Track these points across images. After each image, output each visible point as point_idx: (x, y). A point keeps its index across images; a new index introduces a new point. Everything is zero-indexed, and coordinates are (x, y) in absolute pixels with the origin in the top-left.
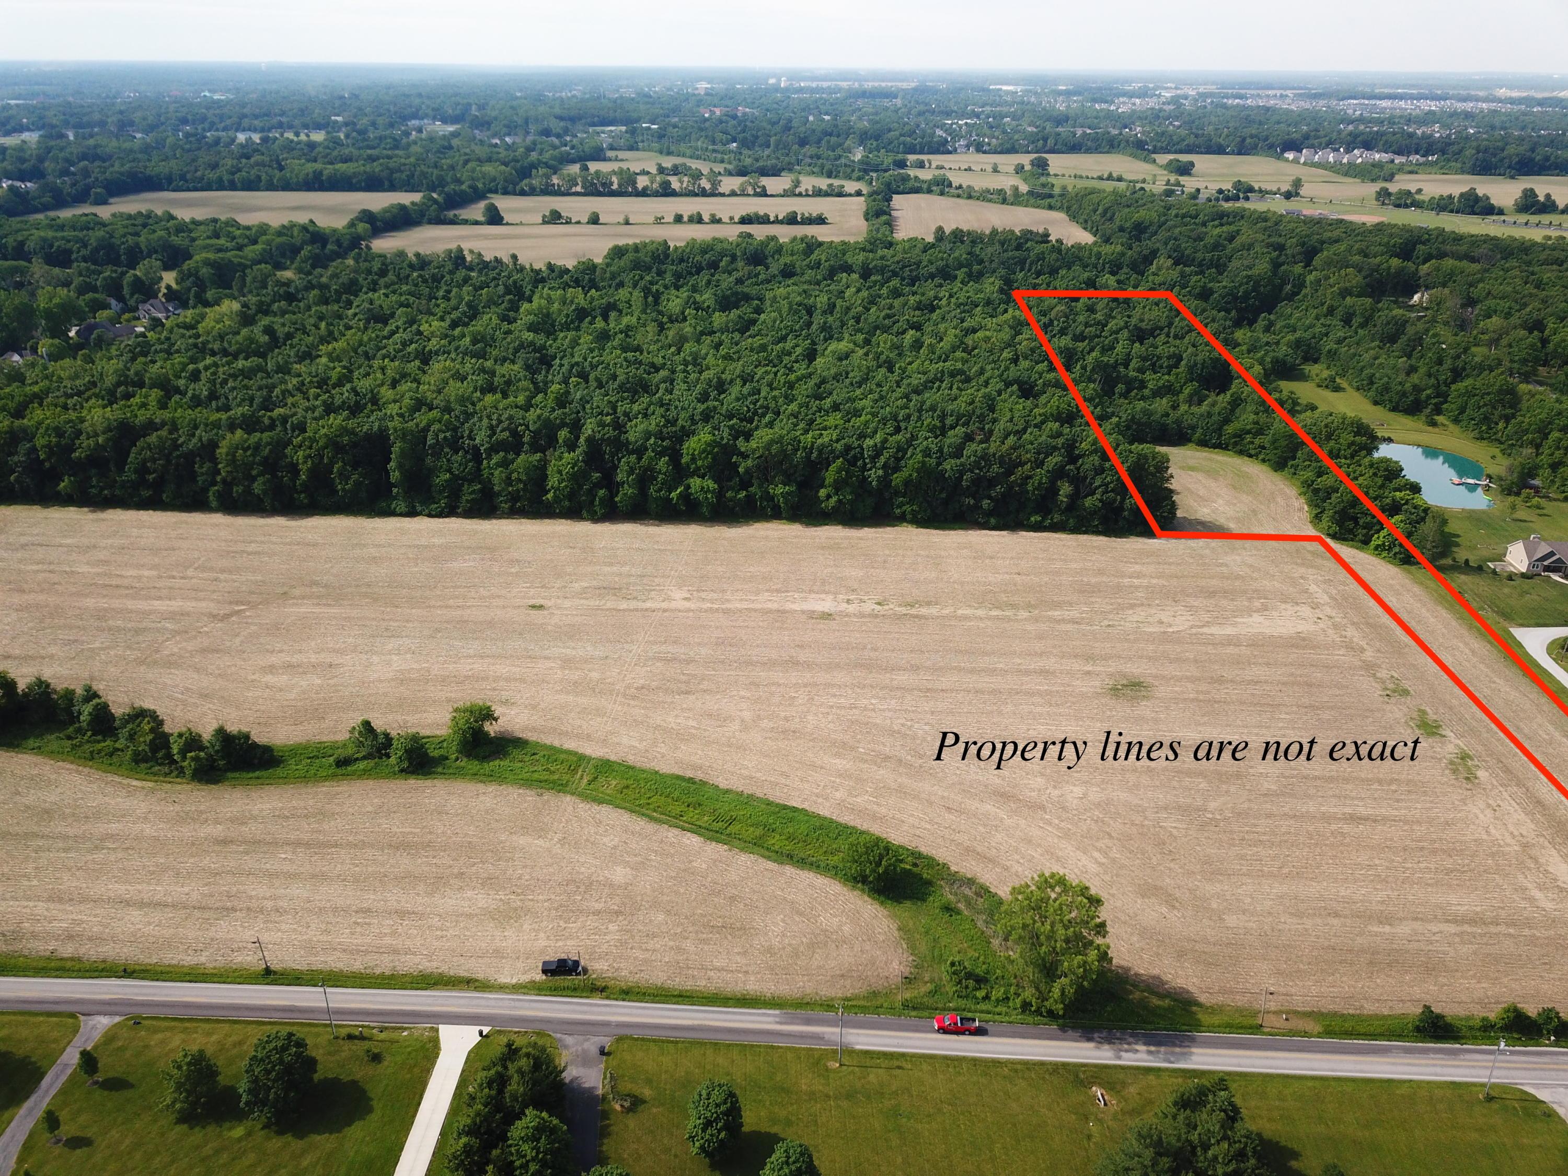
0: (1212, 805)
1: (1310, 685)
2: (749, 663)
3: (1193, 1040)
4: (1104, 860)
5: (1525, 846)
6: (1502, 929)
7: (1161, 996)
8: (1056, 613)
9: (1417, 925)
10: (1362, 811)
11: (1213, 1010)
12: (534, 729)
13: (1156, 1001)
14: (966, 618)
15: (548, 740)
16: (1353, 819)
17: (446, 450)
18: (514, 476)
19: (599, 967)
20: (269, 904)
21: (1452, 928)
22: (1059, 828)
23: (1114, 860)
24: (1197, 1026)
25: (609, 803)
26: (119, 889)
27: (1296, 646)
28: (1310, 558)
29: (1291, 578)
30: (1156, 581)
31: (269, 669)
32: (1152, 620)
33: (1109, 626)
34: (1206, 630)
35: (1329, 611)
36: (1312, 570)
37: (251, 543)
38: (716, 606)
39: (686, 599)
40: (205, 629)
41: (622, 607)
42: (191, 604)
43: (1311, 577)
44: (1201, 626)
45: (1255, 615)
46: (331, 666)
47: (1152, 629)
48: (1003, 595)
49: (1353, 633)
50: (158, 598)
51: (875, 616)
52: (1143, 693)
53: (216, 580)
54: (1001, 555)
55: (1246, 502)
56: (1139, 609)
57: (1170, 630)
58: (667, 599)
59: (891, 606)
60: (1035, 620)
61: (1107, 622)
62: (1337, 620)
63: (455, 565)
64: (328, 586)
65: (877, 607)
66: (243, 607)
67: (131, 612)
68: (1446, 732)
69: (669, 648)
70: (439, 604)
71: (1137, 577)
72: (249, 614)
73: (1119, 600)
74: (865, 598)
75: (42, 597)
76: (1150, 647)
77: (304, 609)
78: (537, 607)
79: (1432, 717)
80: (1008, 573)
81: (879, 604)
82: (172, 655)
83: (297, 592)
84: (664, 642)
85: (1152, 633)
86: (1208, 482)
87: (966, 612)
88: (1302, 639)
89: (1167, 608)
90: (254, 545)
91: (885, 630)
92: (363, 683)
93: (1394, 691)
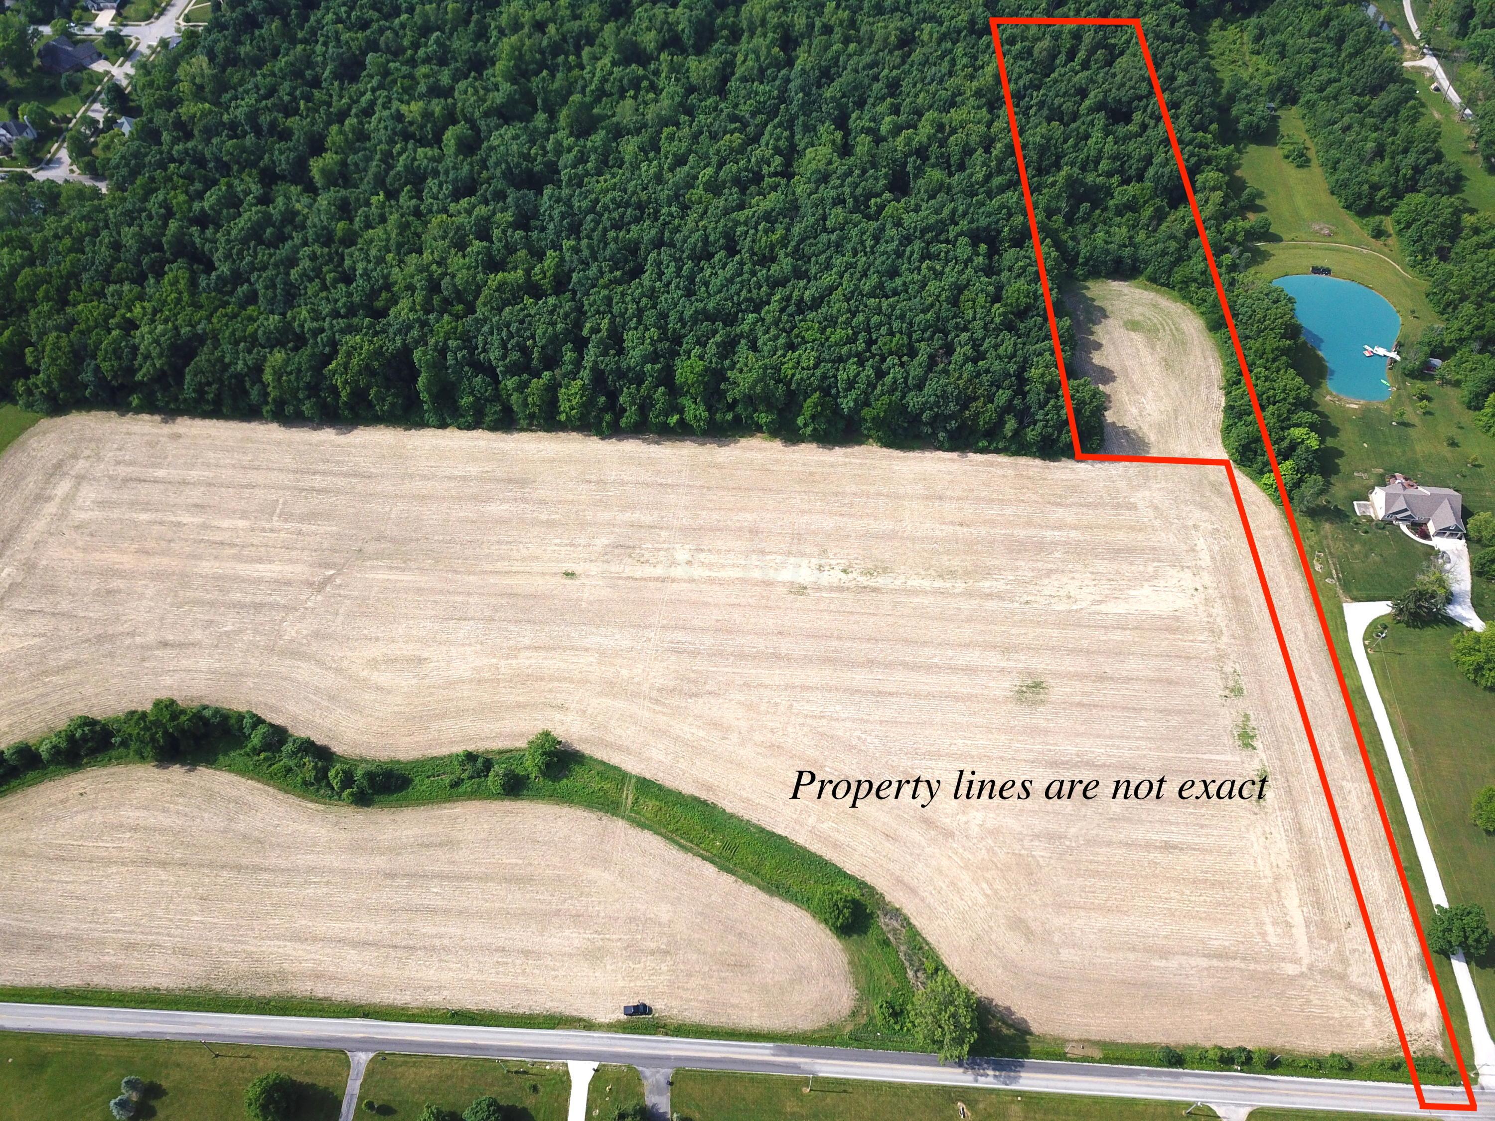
0: (1073, 831)
1: (1170, 682)
2: (741, 656)
3: (1022, 1065)
4: (989, 892)
5: (1277, 878)
6: (1236, 963)
7: (1010, 1026)
8: (987, 584)
9: (1183, 959)
10: (1176, 839)
11: (1040, 1039)
12: (586, 741)
13: (1005, 1031)
14: (913, 592)
15: (600, 754)
16: (1167, 847)
17: (466, 368)
18: (530, 399)
19: (659, 1006)
20: (437, 942)
21: (1204, 962)
22: (962, 858)
23: (996, 892)
24: (1026, 1053)
25: (650, 828)
26: (336, 927)
27: (1169, 629)
28: (1208, 494)
29: (1186, 527)
30: (1073, 534)
31: (373, 663)
32: (1062, 593)
33: (1027, 603)
34: (1103, 608)
35: (1207, 578)
36: (1206, 513)
37: (314, 473)
38: (714, 574)
39: (689, 563)
40: (309, 604)
41: (638, 575)
42: (289, 568)
43: (1203, 525)
44: (1100, 602)
45: (1146, 584)
46: (421, 661)
47: (1060, 607)
48: (946, 558)
49: (1218, 610)
50: (260, 560)
51: (841, 589)
52: (1042, 697)
53: (300, 533)
54: (949, 493)
55: (1173, 393)
56: (1054, 577)
57: (1075, 607)
58: (674, 563)
59: (855, 575)
60: (968, 594)
61: (1025, 598)
62: (1210, 591)
63: (494, 508)
64: (393, 540)
65: (843, 576)
66: (332, 572)
67: (243, 581)
68: (1257, 744)
69: (679, 636)
70: (490, 568)
71: (1059, 528)
72: (338, 581)
73: (1039, 564)
74: (833, 562)
75: (165, 561)
76: (1056, 633)
77: (382, 576)
78: (570, 575)
79: (1252, 723)
80: (952, 523)
81: (845, 571)
82: (292, 641)
83: (370, 548)
84: (675, 627)
85: (1059, 612)
86: (1144, 352)
87: (914, 582)
88: (1177, 619)
89: (1077, 576)
90: (318, 478)
91: (848, 609)
92: (450, 684)
93: (1232, 691)
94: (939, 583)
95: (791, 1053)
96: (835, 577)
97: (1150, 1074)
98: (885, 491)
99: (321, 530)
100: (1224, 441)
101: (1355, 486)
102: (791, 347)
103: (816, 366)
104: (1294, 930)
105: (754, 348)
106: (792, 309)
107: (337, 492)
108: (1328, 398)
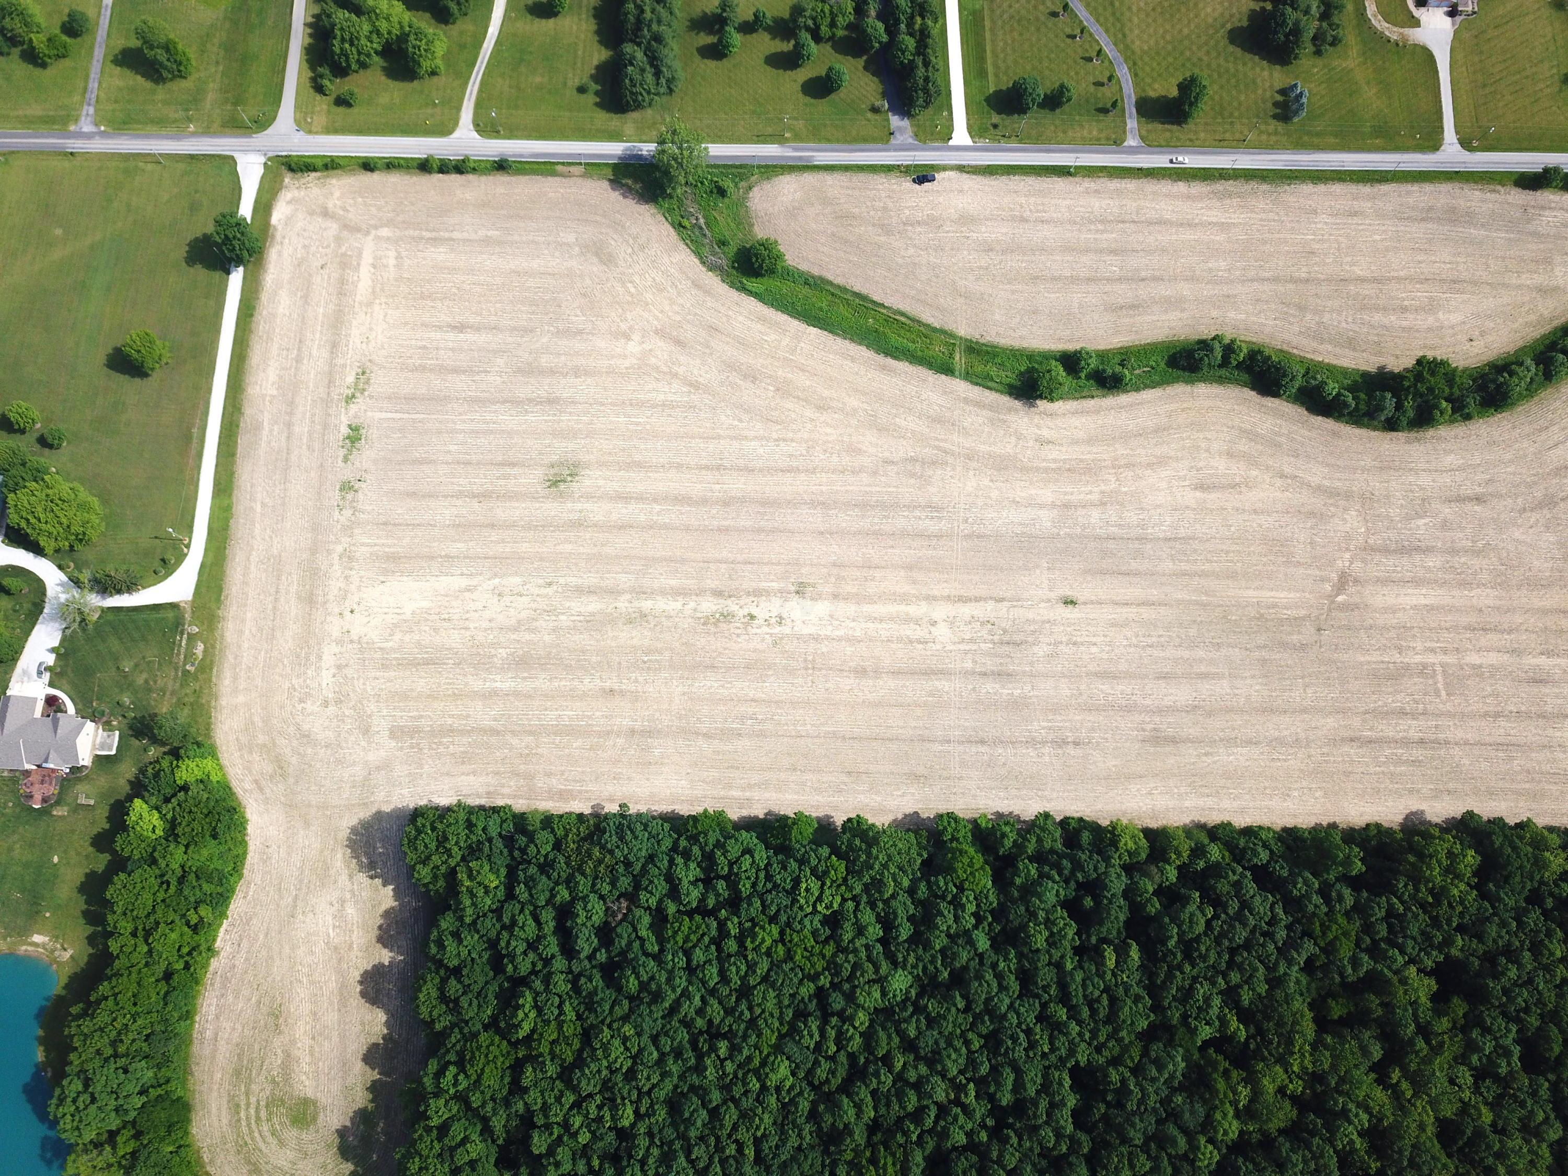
0: (545, 340)
1: (413, 495)
2: (862, 505)
3: (620, 158)
4: (629, 285)
5: (370, 304)
6: (427, 234)
7: (626, 185)
8: (592, 608)
9: (473, 236)
10: (451, 336)
11: (601, 177)
12: (1010, 410)
13: (630, 182)
14: (676, 593)
16: (461, 328)
19: (907, 184)
20: (1100, 227)
21: (456, 235)
22: (650, 311)
23: (624, 285)
24: (615, 167)
25: (935, 330)
26: (1189, 235)
27: (397, 558)
28: (294, 760)
29: (338, 702)
30: (476, 684)
31: (1248, 484)
32: (507, 599)
33: (550, 584)
34: (464, 582)
35: (335, 628)
36: (306, 727)
37: (1422, 741)
38: (902, 608)
39: (934, 623)
40: (1347, 555)
41: (990, 605)
42: (1391, 600)
43: (316, 708)
44: (468, 590)
45: (408, 616)
46: (1201, 487)
47: (514, 581)
48: (635, 642)
49: (335, 585)
50: (1430, 608)
51: (757, 593)
52: (552, 471)
53: (1400, 650)
54: (620, 741)
55: (287, 950)
56: (513, 622)
57: (497, 581)
58: (951, 622)
59: (741, 613)
60: (614, 592)
61: (550, 591)
62: (337, 610)
63: (1181, 694)
64: (1284, 645)
65: (754, 611)
66: (1340, 598)
67: (1436, 581)
68: (345, 430)
69: (933, 526)
70: (1163, 610)
71: (494, 693)
72: (1328, 587)
73: (528, 636)
74: (766, 629)
75: (1537, 603)
76: (525, 547)
77: (1282, 596)
78: (1069, 602)
79: (342, 452)
80: (622, 693)
81: (752, 617)
82: (1345, 509)
83: (1308, 633)
84: (939, 537)
85: (516, 574)
86: (301, 1051)
87: (675, 605)
88: (385, 572)
89: (486, 624)
90: (1414, 735)
91: (749, 567)
92: (1162, 461)
93: (351, 488)
94: (647, 605)
95: (800, 158)
96: (764, 609)
97: (521, 156)
98: (701, 741)
99: (1375, 657)
100: (245, 853)
101: (103, 782)
102: (833, 921)
103: (797, 882)
104: (371, 261)
105: (887, 923)
106: (837, 1002)
107: (1378, 714)
108: (67, 955)
